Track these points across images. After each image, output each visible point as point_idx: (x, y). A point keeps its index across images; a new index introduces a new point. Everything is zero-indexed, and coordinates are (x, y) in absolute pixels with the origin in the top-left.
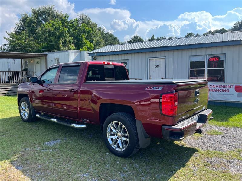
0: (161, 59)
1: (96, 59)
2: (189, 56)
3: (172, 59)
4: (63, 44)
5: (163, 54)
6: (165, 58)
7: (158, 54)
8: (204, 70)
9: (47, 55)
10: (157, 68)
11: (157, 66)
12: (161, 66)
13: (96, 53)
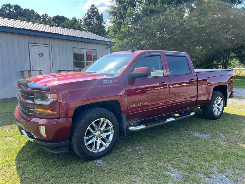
0: (45, 47)
2: (73, 48)
3: (58, 49)
5: (47, 41)
6: (50, 46)
7: (42, 40)
8: (84, 62)
10: (41, 58)
11: (41, 55)
12: (45, 55)
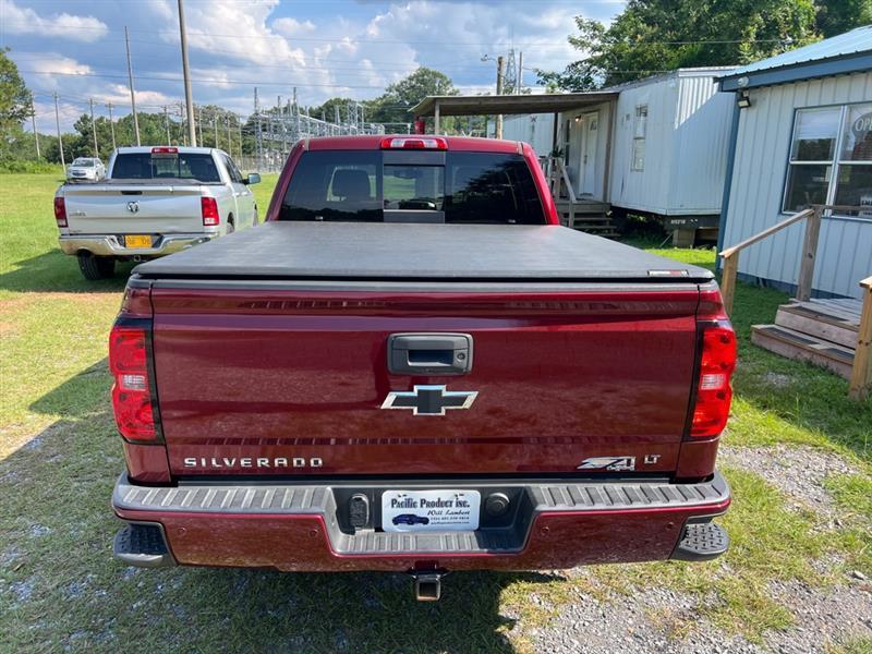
1: (750, 105)
4: (758, 36)
9: (616, 96)
13: (747, 74)
